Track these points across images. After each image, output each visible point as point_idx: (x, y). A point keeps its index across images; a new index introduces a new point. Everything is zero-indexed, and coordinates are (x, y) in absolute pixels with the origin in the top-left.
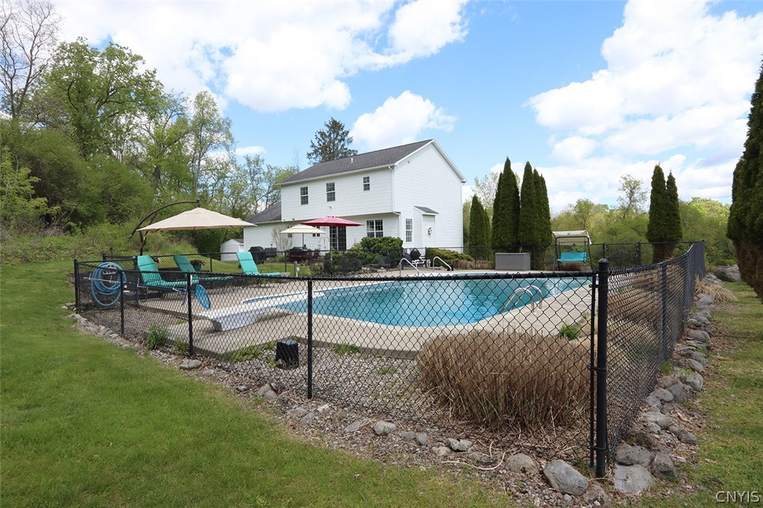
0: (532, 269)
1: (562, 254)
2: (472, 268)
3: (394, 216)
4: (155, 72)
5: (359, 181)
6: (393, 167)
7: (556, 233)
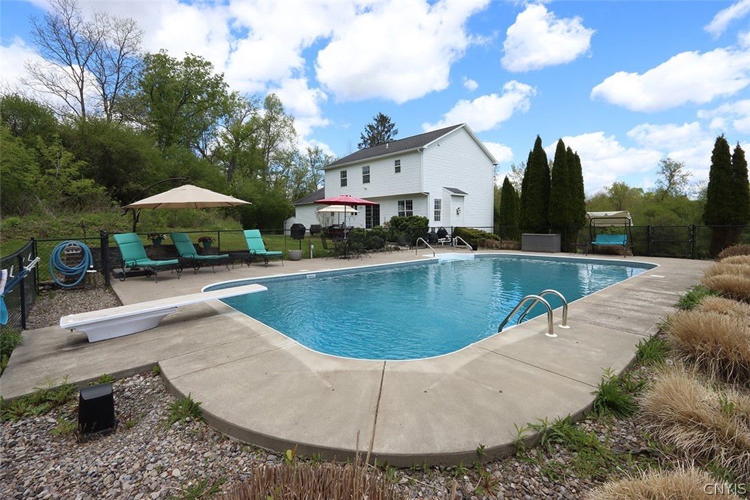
0: (563, 251)
1: (597, 236)
2: (497, 248)
3: (423, 196)
4: (223, 76)
5: (391, 165)
6: (422, 150)
7: (591, 214)
